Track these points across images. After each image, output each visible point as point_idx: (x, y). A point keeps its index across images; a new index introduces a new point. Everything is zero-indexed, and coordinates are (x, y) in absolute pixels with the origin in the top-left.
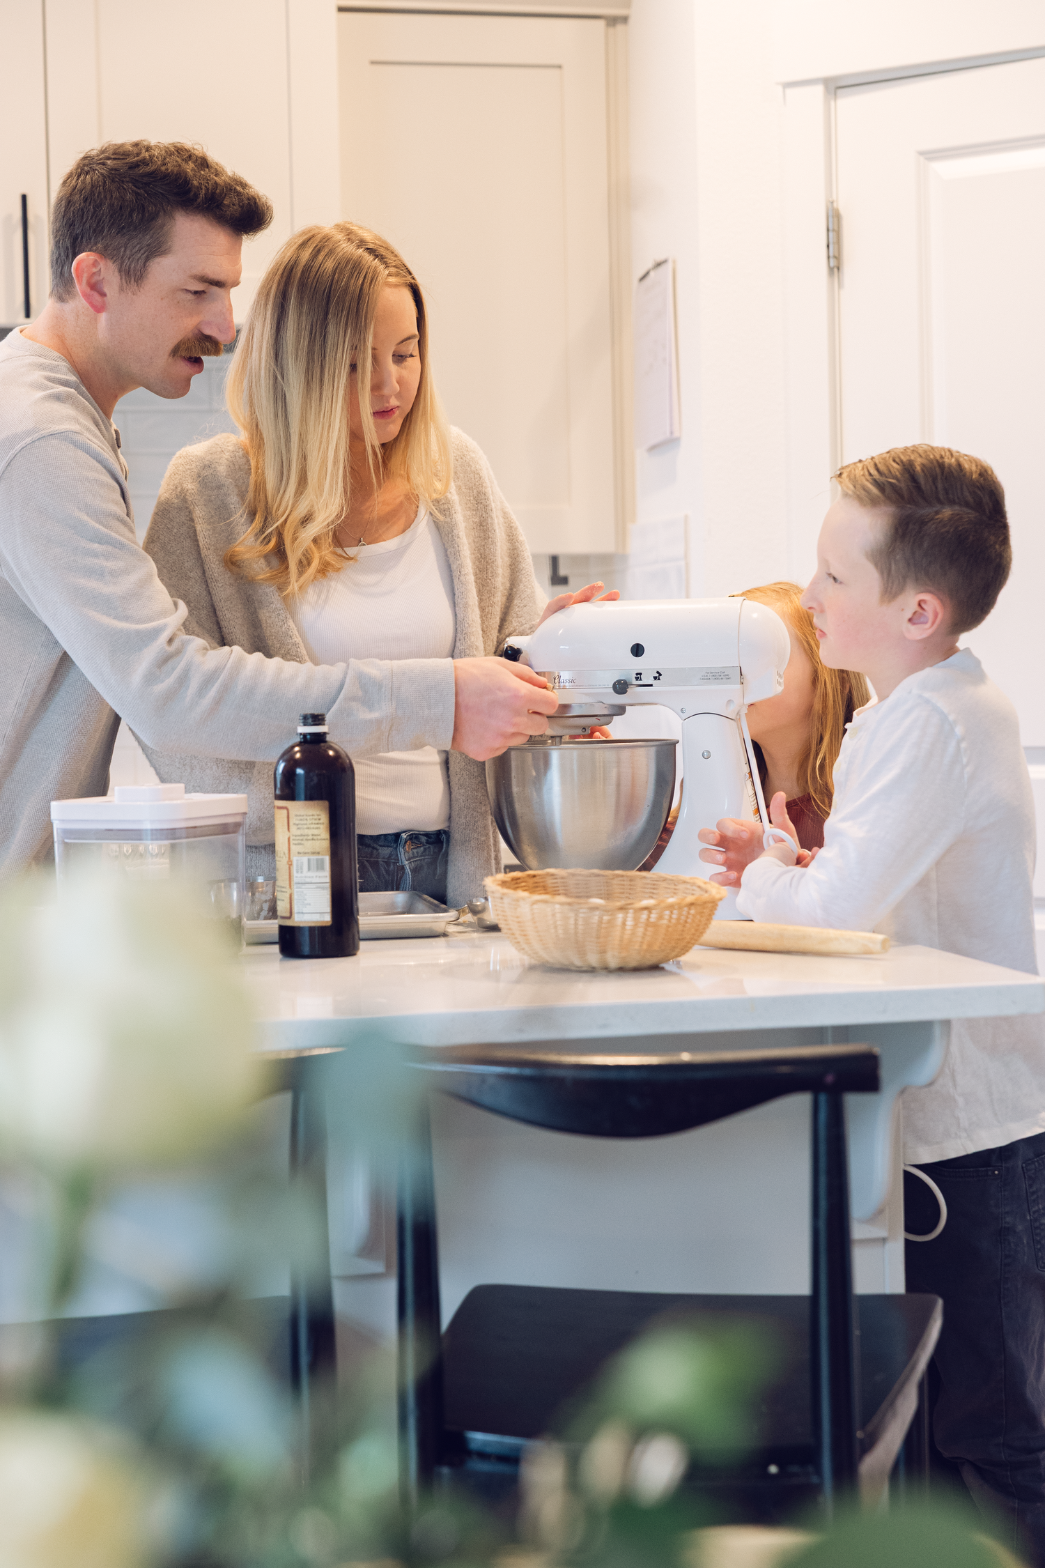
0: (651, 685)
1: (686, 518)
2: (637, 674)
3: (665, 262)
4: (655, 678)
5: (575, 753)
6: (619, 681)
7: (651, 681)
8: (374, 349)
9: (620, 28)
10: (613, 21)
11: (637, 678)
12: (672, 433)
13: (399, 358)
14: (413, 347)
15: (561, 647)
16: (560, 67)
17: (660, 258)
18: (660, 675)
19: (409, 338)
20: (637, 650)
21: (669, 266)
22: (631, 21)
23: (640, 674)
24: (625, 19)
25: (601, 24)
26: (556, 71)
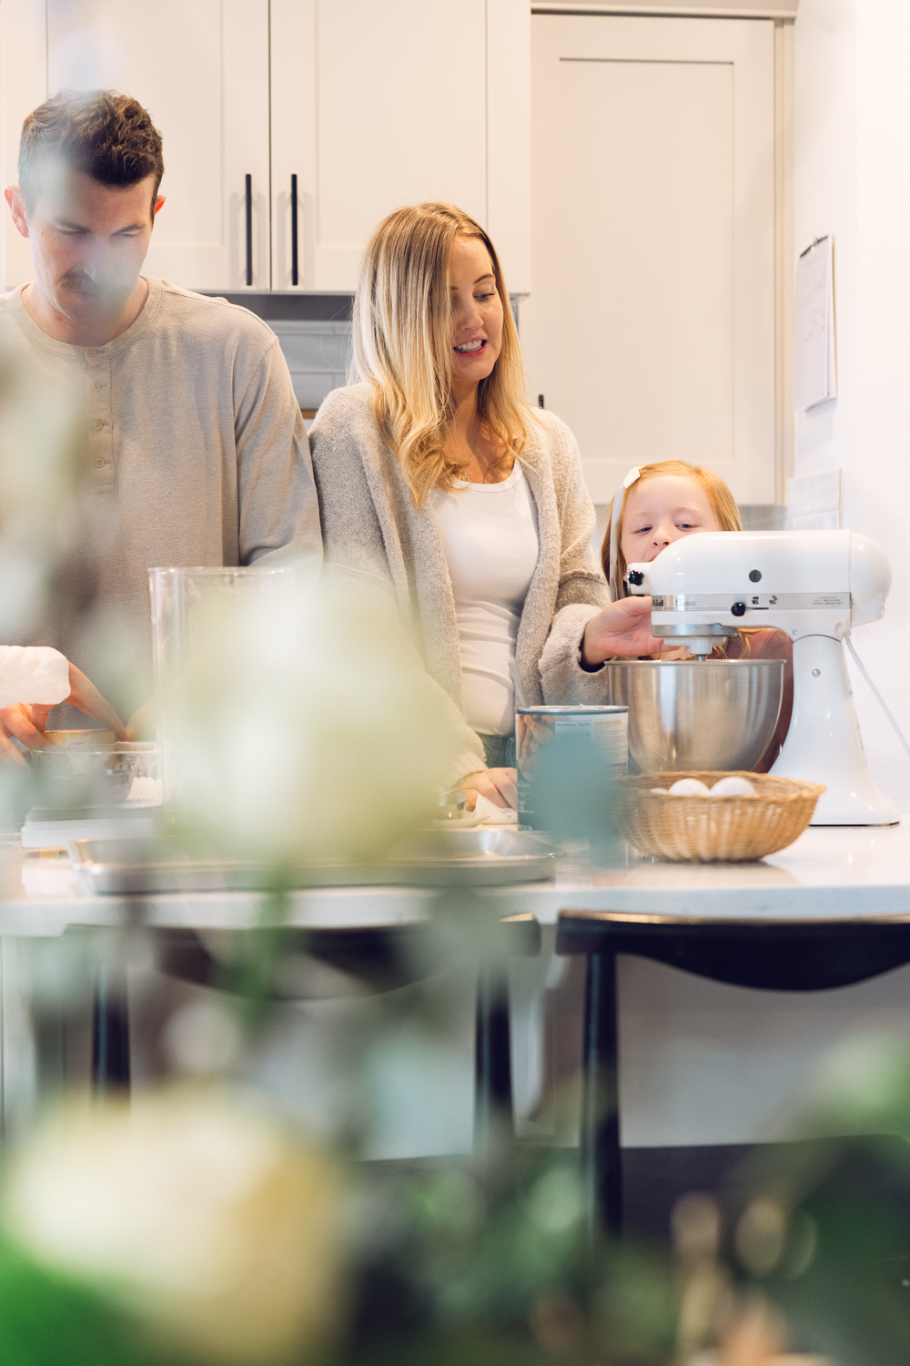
0: (767, 609)
1: (841, 469)
2: (754, 598)
3: (826, 237)
4: (771, 602)
5: (691, 670)
6: (737, 604)
7: (767, 604)
8: (453, 288)
9: (787, 28)
10: (781, 22)
11: (754, 602)
12: (828, 394)
13: (482, 297)
14: (490, 286)
15: (679, 574)
16: (732, 63)
17: (820, 236)
18: (776, 599)
19: (485, 277)
20: (755, 576)
21: (829, 241)
22: (797, 22)
23: (757, 598)
24: (792, 20)
25: (771, 23)
26: (729, 67)
